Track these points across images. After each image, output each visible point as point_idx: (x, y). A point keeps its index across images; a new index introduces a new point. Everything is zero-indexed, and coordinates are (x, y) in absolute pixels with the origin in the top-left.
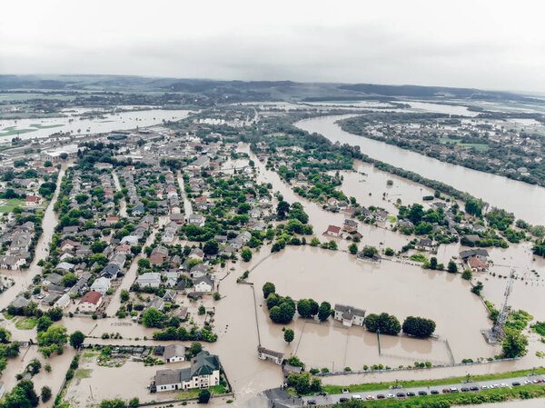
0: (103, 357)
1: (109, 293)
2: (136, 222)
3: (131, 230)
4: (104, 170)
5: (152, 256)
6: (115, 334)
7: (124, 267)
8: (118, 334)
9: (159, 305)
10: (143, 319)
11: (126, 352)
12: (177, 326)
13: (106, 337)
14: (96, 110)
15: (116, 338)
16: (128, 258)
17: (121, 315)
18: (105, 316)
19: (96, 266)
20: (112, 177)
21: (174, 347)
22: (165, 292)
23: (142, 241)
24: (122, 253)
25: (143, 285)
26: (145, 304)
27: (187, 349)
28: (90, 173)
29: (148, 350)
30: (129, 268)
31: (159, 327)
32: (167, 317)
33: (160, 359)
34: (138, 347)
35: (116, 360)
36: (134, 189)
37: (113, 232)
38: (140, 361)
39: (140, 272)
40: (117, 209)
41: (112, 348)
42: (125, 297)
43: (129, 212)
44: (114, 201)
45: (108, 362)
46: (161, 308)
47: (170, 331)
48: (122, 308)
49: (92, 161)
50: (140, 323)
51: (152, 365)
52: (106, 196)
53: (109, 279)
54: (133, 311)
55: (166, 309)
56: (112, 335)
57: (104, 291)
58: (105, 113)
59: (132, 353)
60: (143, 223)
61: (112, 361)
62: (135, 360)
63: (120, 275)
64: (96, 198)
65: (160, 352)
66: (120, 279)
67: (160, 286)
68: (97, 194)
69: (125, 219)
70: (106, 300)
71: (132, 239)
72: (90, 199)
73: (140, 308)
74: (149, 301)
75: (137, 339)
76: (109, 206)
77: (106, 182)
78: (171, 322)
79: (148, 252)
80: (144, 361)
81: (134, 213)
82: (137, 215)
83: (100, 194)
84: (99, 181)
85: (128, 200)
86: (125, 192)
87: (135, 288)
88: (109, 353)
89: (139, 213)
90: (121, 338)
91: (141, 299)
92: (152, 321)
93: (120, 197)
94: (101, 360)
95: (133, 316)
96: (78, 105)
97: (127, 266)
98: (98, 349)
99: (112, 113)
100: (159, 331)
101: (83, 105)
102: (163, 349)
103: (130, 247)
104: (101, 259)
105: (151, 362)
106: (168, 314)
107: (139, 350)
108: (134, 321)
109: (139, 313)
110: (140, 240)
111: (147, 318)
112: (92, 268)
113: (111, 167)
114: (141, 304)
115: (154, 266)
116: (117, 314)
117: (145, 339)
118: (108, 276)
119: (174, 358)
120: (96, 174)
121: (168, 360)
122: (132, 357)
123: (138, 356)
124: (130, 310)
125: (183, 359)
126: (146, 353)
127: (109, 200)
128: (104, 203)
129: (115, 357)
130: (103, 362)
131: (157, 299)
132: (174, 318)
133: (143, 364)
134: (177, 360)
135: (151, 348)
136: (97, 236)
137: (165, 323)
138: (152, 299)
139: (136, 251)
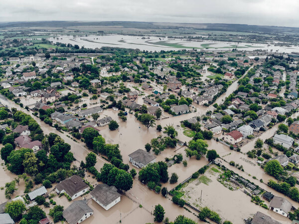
0: (223, 176)
1: (249, 138)
2: (288, 102)
3: (282, 105)
4: (278, 70)
5: (292, 126)
6: (240, 165)
7: (268, 126)
8: (242, 167)
9: (284, 162)
10: (266, 166)
11: (241, 182)
12: (292, 185)
13: (232, 164)
14: (286, 43)
15: (239, 169)
16: (273, 121)
17: (250, 155)
18: (238, 150)
19: (248, 118)
20: (282, 74)
21: (282, 200)
22: (292, 155)
23: (288, 114)
24: (270, 116)
25: (276, 142)
26: (273, 156)
27: (293, 209)
28: (269, 70)
29: (259, 191)
30: (271, 128)
31: (276, 178)
32: (286, 174)
33: (265, 203)
34: (253, 184)
35: (231, 184)
36: (295, 83)
37: (269, 103)
38: (249, 195)
39: (278, 133)
40: (278, 91)
41: (232, 173)
42: (259, 145)
43: (286, 95)
44: (278, 87)
45: (225, 182)
46: (285, 164)
47: (284, 186)
48: (253, 151)
49: (273, 64)
50: (262, 167)
51: (257, 204)
52: (274, 83)
53: (253, 129)
54: (261, 157)
55: (288, 168)
56: (237, 165)
57: (246, 135)
58: (291, 45)
59: (246, 186)
60: (293, 104)
61: (228, 183)
62: (245, 192)
63: (262, 130)
64: (266, 82)
65: (269, 197)
66: (261, 132)
67: (290, 148)
68: (268, 80)
69: (281, 98)
70: (245, 141)
71: (282, 111)
72: (262, 82)
73: (267, 157)
74: (276, 155)
75: (254, 178)
76: (273, 88)
77: (277, 75)
78: (288, 179)
79: (290, 122)
80: (252, 197)
81: (289, 96)
82: (291, 98)
83: (270, 81)
84: (272, 75)
85: (288, 88)
86: (288, 83)
87: (269, 142)
88: (229, 176)
89: (293, 97)
90: (243, 170)
91: (271, 151)
92: (272, 170)
93: (283, 85)
94: (221, 177)
95: (259, 159)
96: (276, 39)
97: (270, 126)
98: (223, 169)
99: (296, 45)
100: (275, 181)
101: (279, 40)
102: (272, 197)
103: (277, 114)
104: (253, 115)
105: (257, 201)
106: (289, 172)
107: (252, 186)
108: (259, 164)
109: (265, 160)
110: (286, 114)
111: (269, 166)
112: (245, 119)
113: (284, 69)
114: (269, 154)
115: (291, 133)
116: (248, 153)
117: (261, 181)
118: (253, 126)
119: (278, 210)
120: (272, 71)
121: (272, 209)
122: (244, 189)
123: (249, 191)
124: (259, 155)
125: (286, 215)
126: (257, 192)
127: (275, 85)
128: (270, 86)
129: (232, 182)
130: (221, 180)
131: (284, 156)
132: (292, 178)
133: (250, 198)
134: (280, 212)
135: (262, 191)
136: (258, 102)
137: (283, 178)
138: (279, 155)
139: (281, 119)
